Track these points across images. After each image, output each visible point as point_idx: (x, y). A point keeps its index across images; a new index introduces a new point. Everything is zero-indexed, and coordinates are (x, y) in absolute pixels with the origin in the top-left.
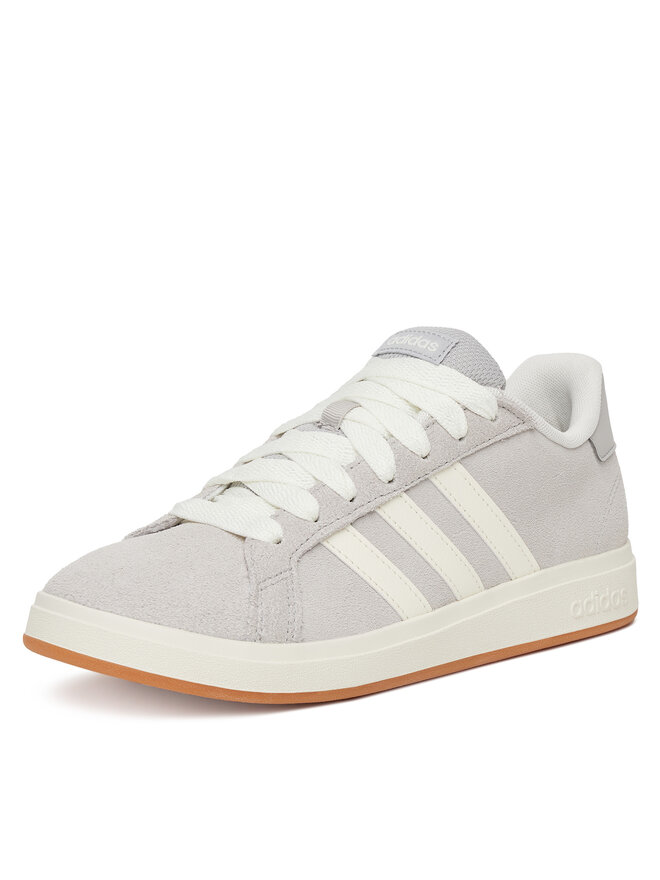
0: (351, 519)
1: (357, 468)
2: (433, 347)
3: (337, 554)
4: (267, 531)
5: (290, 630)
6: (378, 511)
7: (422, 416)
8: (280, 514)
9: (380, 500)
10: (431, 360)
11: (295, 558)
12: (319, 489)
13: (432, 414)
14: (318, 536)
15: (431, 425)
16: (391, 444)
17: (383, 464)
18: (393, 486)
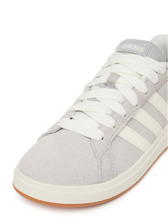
0: (126, 123)
1: (125, 103)
2: (142, 49)
3: (122, 137)
4: (97, 135)
5: (113, 174)
6: (134, 117)
7: (143, 78)
8: (101, 127)
9: (134, 113)
10: (142, 55)
11: (110, 144)
12: (113, 114)
13: (147, 77)
14: (116, 134)
15: (147, 81)
16: (135, 91)
17: (133, 100)
18: (137, 107)
